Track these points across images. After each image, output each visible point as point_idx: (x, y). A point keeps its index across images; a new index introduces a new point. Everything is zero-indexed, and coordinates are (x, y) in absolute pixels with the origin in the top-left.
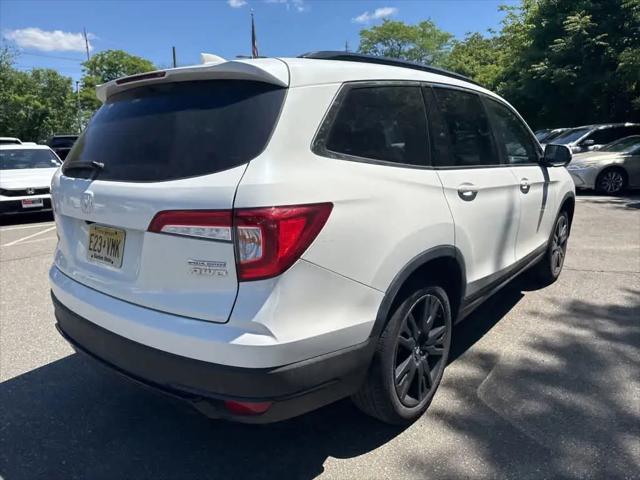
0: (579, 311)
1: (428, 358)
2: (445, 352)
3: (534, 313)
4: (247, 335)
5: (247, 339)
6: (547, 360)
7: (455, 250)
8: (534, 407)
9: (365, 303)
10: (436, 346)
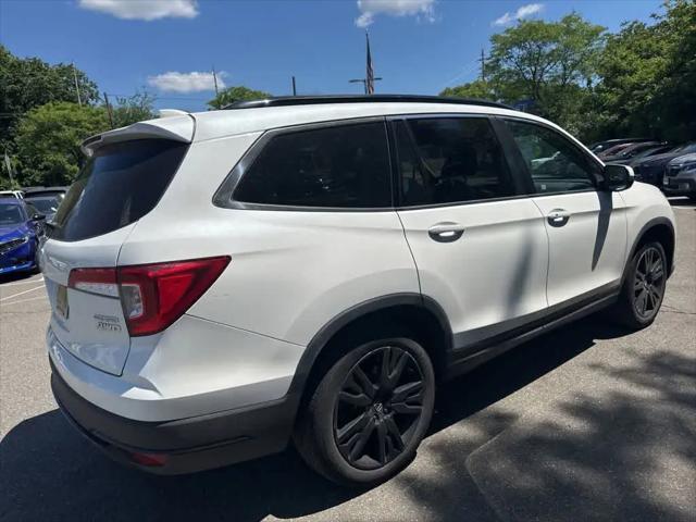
0: (662, 365)
1: (395, 417)
2: (426, 411)
3: (594, 366)
4: (135, 388)
5: (135, 393)
6: (574, 425)
7: (421, 298)
8: (526, 481)
9: (279, 358)
10: (409, 404)
